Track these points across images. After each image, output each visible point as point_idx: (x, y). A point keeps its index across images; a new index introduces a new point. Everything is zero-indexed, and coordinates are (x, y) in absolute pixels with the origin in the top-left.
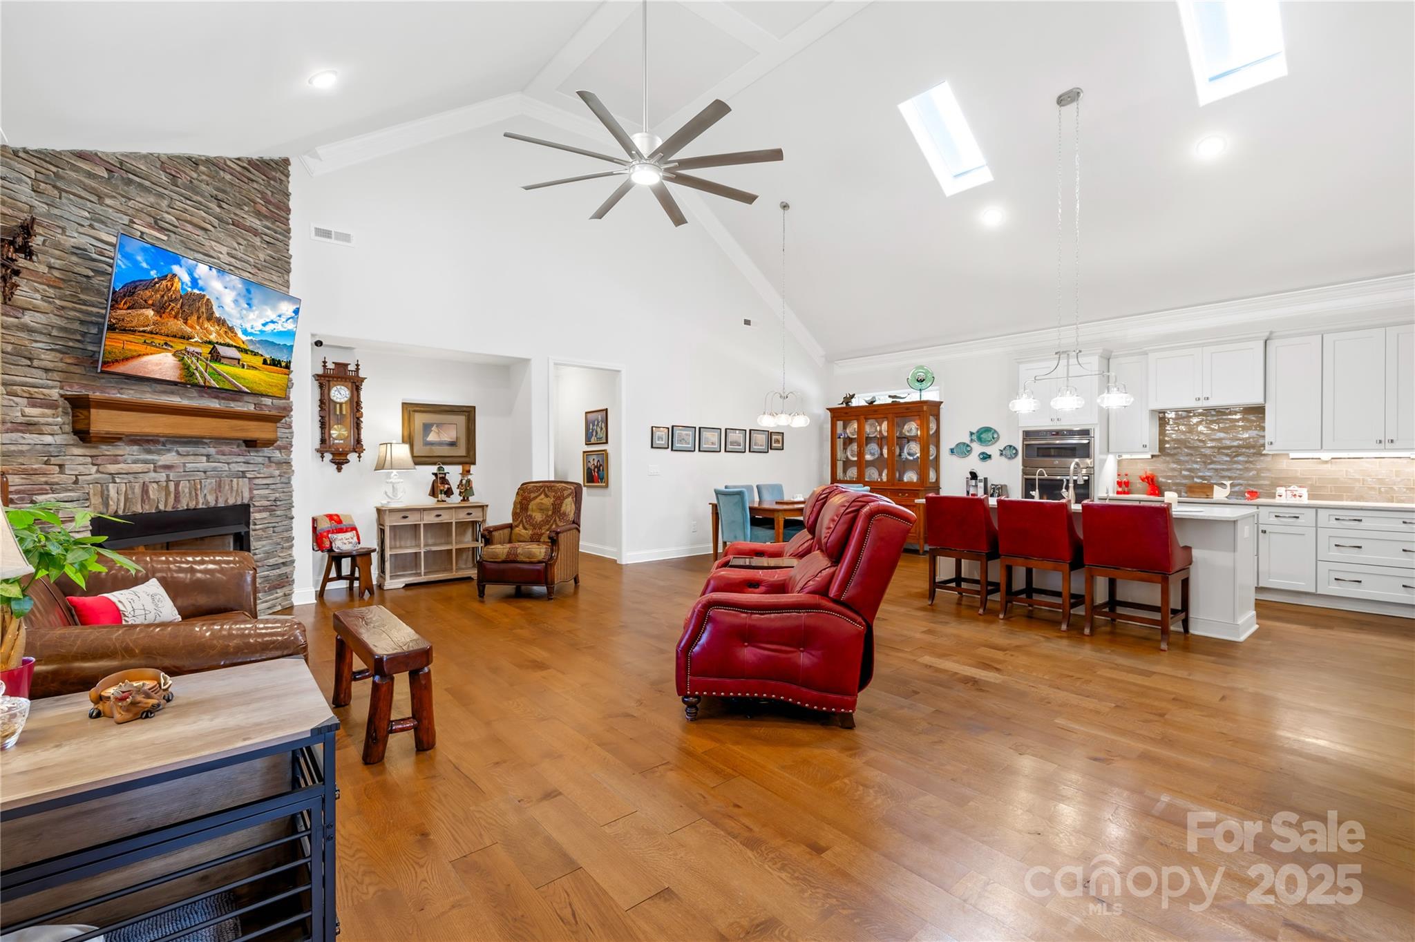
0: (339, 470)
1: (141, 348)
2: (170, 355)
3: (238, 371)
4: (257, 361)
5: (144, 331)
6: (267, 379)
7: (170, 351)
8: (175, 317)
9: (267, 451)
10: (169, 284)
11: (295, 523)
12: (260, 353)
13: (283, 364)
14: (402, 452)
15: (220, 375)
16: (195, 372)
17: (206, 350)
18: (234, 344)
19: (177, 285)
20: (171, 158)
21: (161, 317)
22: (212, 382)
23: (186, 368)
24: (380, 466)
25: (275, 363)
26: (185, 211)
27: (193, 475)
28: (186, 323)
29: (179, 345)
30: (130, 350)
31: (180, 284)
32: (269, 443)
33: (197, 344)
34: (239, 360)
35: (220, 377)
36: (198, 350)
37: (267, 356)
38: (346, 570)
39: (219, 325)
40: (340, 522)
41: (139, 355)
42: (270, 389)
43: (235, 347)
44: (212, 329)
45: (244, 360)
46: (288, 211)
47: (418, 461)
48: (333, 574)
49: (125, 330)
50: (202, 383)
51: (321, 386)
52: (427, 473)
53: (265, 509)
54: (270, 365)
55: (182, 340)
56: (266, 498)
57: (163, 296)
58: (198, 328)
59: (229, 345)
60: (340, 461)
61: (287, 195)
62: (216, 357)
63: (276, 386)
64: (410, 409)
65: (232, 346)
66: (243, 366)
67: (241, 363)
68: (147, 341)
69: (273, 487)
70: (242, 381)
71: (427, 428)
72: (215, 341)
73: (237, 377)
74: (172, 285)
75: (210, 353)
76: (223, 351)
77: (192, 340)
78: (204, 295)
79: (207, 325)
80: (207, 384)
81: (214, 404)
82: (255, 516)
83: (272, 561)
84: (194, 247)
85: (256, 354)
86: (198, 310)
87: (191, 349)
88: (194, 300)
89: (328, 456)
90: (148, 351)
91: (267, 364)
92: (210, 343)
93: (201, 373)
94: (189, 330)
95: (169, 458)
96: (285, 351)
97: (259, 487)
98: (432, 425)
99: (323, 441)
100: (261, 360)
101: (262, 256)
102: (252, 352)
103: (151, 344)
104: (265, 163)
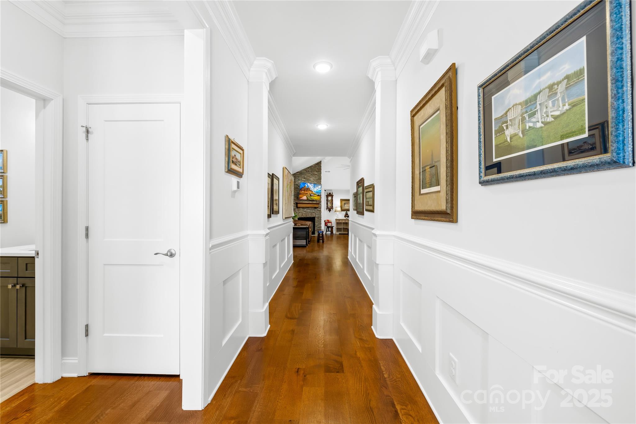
0: (330, 212)
1: (302, 196)
3: (314, 197)
5: (303, 194)
6: (318, 198)
7: (306, 196)
8: (306, 191)
9: (318, 209)
11: (322, 221)
14: (339, 209)
16: (309, 198)
17: (309, 195)
18: (313, 193)
19: (306, 187)
20: (306, 168)
21: (304, 191)
24: (335, 211)
25: (319, 195)
26: (308, 175)
27: (308, 212)
32: (317, 208)
34: (314, 195)
35: (311, 198)
38: (330, 230)
40: (329, 221)
44: (310, 192)
46: (321, 169)
47: (342, 210)
48: (328, 230)
51: (327, 197)
52: (344, 213)
53: (317, 218)
55: (307, 194)
56: (317, 216)
57: (305, 189)
58: (308, 192)
60: (330, 210)
61: (321, 167)
62: (311, 196)
64: (342, 200)
69: (319, 214)
71: (345, 204)
76: (312, 195)
78: (309, 188)
81: (311, 202)
82: (316, 219)
83: (318, 226)
85: (316, 194)
86: (308, 190)
89: (328, 210)
95: (305, 210)
96: (320, 193)
97: (316, 214)
98: (345, 203)
99: (327, 207)
101: (317, 178)
104: (318, 163)
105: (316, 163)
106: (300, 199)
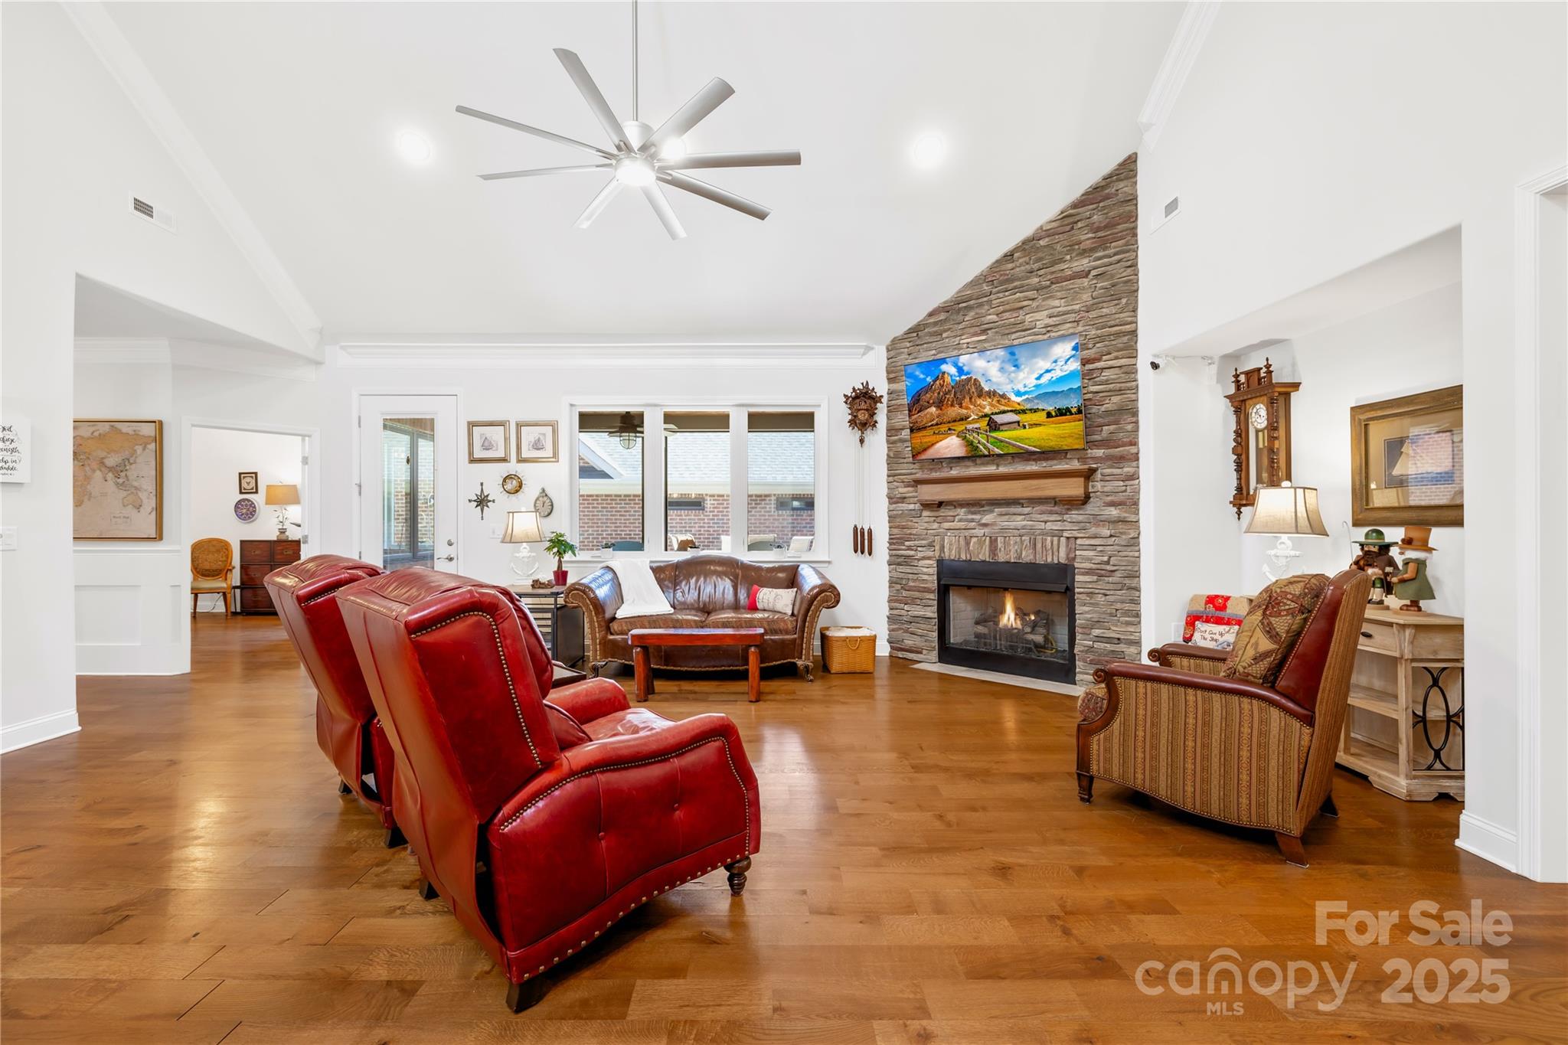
1: (933, 439)
2: (954, 437)
3: (1020, 433)
4: (1041, 417)
5: (932, 425)
6: (1056, 432)
7: (954, 434)
8: (952, 405)
10: (941, 381)
12: (1040, 408)
13: (1074, 410)
15: (1002, 441)
16: (979, 445)
17: (983, 424)
18: (1009, 409)
19: (948, 379)
21: (941, 409)
22: (996, 449)
23: (970, 444)
26: (1002, 304)
27: (1006, 532)
28: (961, 407)
29: (960, 427)
30: (926, 442)
31: (949, 378)
32: (1074, 500)
33: (974, 421)
34: (1018, 422)
35: (1002, 444)
36: (977, 425)
37: (1050, 408)
39: (990, 397)
40: (1223, 608)
41: (933, 445)
42: (1062, 442)
43: (1011, 411)
44: (984, 403)
45: (1025, 420)
46: (1135, 216)
49: (919, 429)
50: (986, 453)
53: (1089, 572)
54: (1056, 416)
55: (961, 422)
56: (1089, 559)
57: (939, 393)
58: (972, 407)
59: (1004, 412)
61: (1133, 199)
62: (994, 426)
63: (1070, 436)
64: (1364, 417)
65: (1008, 411)
66: (1024, 427)
67: (1021, 424)
68: (936, 432)
69: (1100, 548)
70: (1027, 441)
71: (1393, 448)
72: (990, 413)
73: (1021, 440)
74: (944, 381)
75: (988, 425)
76: (999, 419)
77: (970, 419)
78: (971, 378)
79: (979, 401)
80: (991, 453)
82: (1080, 578)
84: (1007, 332)
85: (1036, 411)
86: (969, 393)
87: (970, 427)
88: (963, 385)
90: (938, 439)
91: (1052, 417)
92: (986, 416)
93: (986, 447)
94: (964, 411)
95: (987, 518)
96: (1072, 395)
97: (1084, 548)
98: (1401, 441)
99: (1239, 489)
100: (1044, 414)
101: (1088, 296)
102: (1031, 410)
103: (938, 434)
104: (1096, 189)
105: (1076, 193)
106: (930, 454)
